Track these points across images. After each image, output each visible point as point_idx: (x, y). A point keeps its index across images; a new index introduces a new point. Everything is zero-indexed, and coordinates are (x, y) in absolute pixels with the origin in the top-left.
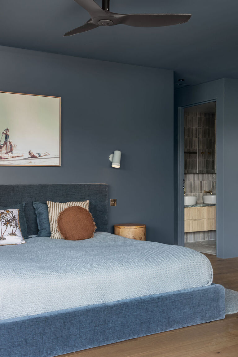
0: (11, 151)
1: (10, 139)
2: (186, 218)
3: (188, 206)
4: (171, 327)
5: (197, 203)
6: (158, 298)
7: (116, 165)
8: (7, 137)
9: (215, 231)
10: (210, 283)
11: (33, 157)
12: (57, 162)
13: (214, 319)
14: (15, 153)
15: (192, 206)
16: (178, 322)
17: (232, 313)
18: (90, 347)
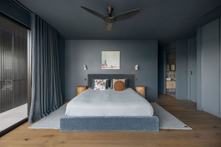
0: (107, 66)
1: (106, 63)
2: (167, 84)
3: (168, 81)
4: (131, 130)
5: (172, 80)
6: (125, 118)
7: (136, 69)
8: (105, 62)
9: (175, 89)
10: (152, 115)
11: (112, 67)
12: (119, 68)
13: (153, 130)
14: (108, 66)
15: (170, 81)
16: (134, 129)
17: (165, 128)
18: (96, 131)
